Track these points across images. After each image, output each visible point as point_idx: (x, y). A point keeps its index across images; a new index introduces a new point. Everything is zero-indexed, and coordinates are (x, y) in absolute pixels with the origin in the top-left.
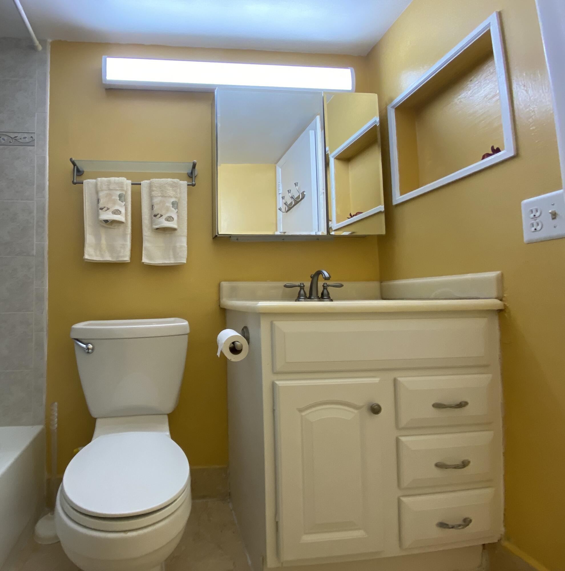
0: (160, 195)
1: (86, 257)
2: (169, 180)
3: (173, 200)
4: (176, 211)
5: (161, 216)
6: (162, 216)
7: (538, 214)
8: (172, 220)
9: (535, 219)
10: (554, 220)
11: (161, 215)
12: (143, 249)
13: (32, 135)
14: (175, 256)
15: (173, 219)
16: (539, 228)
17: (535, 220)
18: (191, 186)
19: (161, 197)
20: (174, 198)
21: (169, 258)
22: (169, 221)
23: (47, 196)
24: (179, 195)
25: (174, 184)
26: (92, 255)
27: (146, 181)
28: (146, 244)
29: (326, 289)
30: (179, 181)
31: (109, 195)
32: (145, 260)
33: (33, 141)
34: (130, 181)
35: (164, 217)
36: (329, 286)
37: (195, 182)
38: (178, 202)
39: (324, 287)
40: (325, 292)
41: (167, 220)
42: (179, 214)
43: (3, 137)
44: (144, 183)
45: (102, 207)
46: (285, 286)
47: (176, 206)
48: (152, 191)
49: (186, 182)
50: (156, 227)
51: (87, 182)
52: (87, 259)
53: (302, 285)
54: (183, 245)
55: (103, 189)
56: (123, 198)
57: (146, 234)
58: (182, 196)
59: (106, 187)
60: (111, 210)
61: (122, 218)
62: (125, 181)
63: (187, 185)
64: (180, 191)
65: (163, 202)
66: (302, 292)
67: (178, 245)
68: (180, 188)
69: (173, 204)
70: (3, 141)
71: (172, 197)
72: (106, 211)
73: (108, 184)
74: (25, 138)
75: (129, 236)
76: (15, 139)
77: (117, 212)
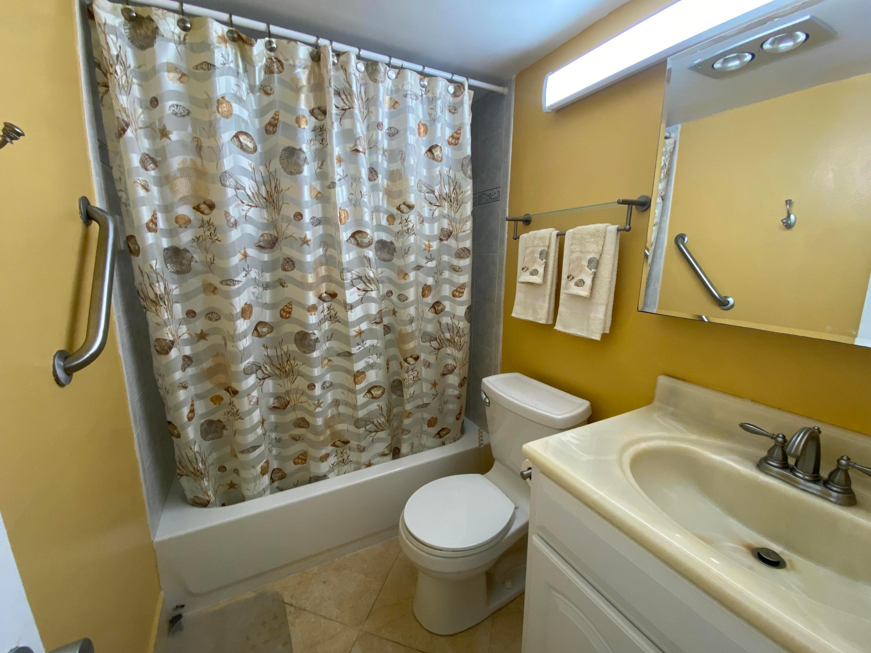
0: (578, 250)
1: (513, 315)
3: (591, 256)
4: (591, 272)
11: (573, 277)
13: (499, 189)
15: (584, 283)
19: (578, 253)
20: (593, 254)
21: (583, 330)
23: (506, 249)
24: (601, 248)
25: (597, 233)
26: (518, 312)
27: (571, 231)
28: (561, 309)
29: (843, 470)
30: (607, 226)
31: (533, 252)
32: (558, 327)
33: (499, 195)
34: (555, 232)
35: (575, 280)
36: (856, 468)
37: (629, 225)
38: (598, 258)
39: (839, 466)
40: (840, 477)
41: (577, 285)
42: (599, 274)
43: (484, 196)
44: (569, 233)
45: (524, 266)
46: (742, 426)
47: (594, 264)
48: (572, 244)
49: (617, 226)
50: (566, 291)
51: (522, 237)
52: (513, 317)
53: (780, 440)
54: (598, 316)
55: (529, 245)
56: (544, 255)
57: (562, 297)
58: (606, 248)
59: (531, 243)
60: (530, 270)
61: (537, 279)
62: (551, 233)
63: (616, 231)
64: (604, 242)
65: (579, 259)
66: (778, 453)
67: (592, 315)
68: (605, 238)
69: (590, 261)
70: (483, 200)
71: (591, 252)
72: (526, 271)
73: (534, 240)
74: (495, 193)
75: (547, 297)
76: (490, 197)
77: (535, 273)
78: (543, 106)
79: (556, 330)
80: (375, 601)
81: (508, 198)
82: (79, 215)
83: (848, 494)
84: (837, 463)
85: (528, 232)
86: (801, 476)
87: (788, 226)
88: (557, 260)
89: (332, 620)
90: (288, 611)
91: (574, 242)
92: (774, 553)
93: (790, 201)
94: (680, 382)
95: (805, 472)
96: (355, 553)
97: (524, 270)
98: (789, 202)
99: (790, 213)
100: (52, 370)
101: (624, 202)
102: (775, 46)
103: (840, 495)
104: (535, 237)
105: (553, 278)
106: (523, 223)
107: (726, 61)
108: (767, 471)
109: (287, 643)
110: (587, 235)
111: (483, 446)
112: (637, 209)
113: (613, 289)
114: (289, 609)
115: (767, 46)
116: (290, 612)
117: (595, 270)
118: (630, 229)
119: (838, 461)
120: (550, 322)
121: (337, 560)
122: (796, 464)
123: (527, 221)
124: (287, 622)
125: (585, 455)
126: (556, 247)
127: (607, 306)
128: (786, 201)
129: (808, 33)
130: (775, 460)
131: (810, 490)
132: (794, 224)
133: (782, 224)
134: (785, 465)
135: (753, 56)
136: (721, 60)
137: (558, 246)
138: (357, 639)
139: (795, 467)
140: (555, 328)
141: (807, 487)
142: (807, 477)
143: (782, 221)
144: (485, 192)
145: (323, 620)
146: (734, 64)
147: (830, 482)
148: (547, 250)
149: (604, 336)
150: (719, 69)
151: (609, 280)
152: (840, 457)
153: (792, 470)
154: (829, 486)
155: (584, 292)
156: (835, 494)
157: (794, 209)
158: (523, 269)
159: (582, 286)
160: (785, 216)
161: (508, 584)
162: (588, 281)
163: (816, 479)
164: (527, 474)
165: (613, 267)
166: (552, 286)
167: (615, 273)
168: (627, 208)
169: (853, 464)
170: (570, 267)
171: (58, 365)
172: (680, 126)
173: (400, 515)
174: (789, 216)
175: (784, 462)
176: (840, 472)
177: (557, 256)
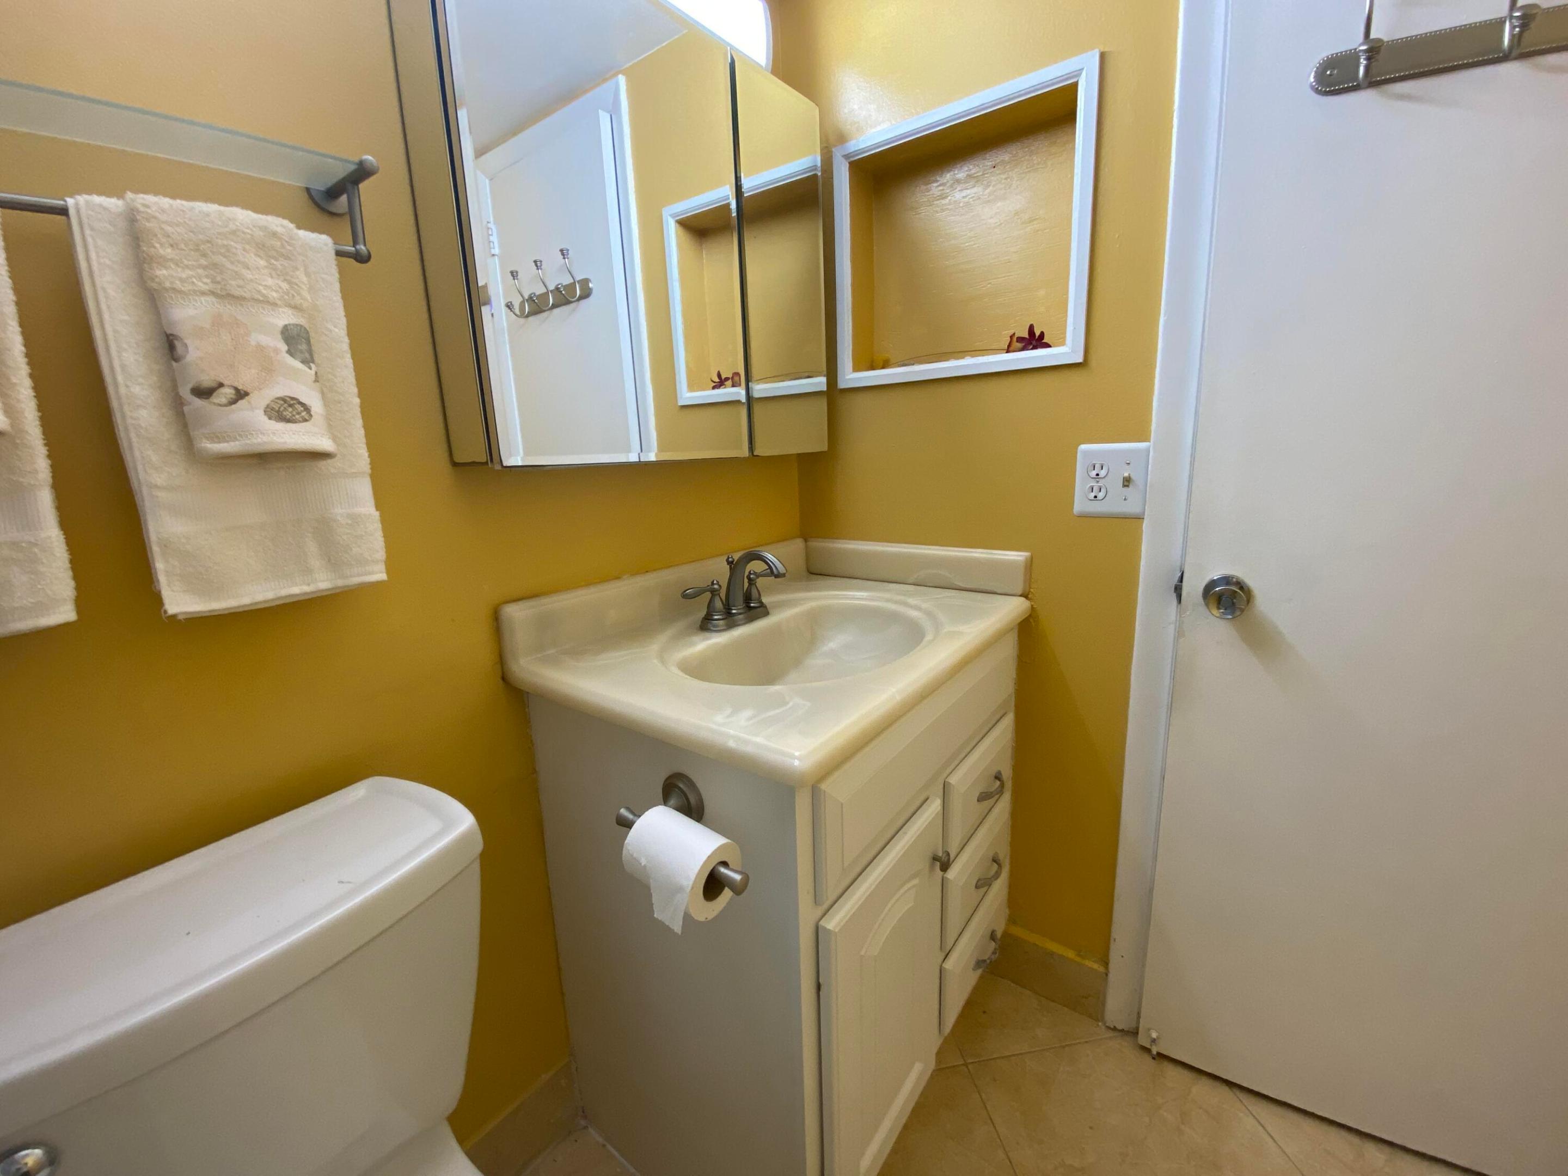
0: (205, 288)
2: (242, 216)
3: (285, 318)
4: (313, 372)
5: (241, 395)
6: (247, 394)
7: (1103, 473)
8: (304, 414)
9: (1097, 480)
10: (1126, 489)
11: (237, 390)
12: (156, 549)
14: (333, 561)
15: (307, 409)
16: (1101, 495)
17: (1098, 482)
18: (352, 261)
19: (211, 299)
20: (286, 310)
21: (308, 571)
22: (288, 421)
24: (309, 298)
25: (276, 243)
32: (180, 603)
35: (258, 401)
37: (365, 245)
41: (280, 416)
46: (684, 595)
47: (307, 346)
48: (154, 261)
53: (716, 587)
58: (318, 300)
63: (334, 254)
64: (308, 279)
65: (232, 324)
66: (717, 602)
67: (338, 512)
69: (290, 337)
71: (274, 305)
117: (315, 368)
118: (369, 257)
130: (719, 612)
159: (305, 420)
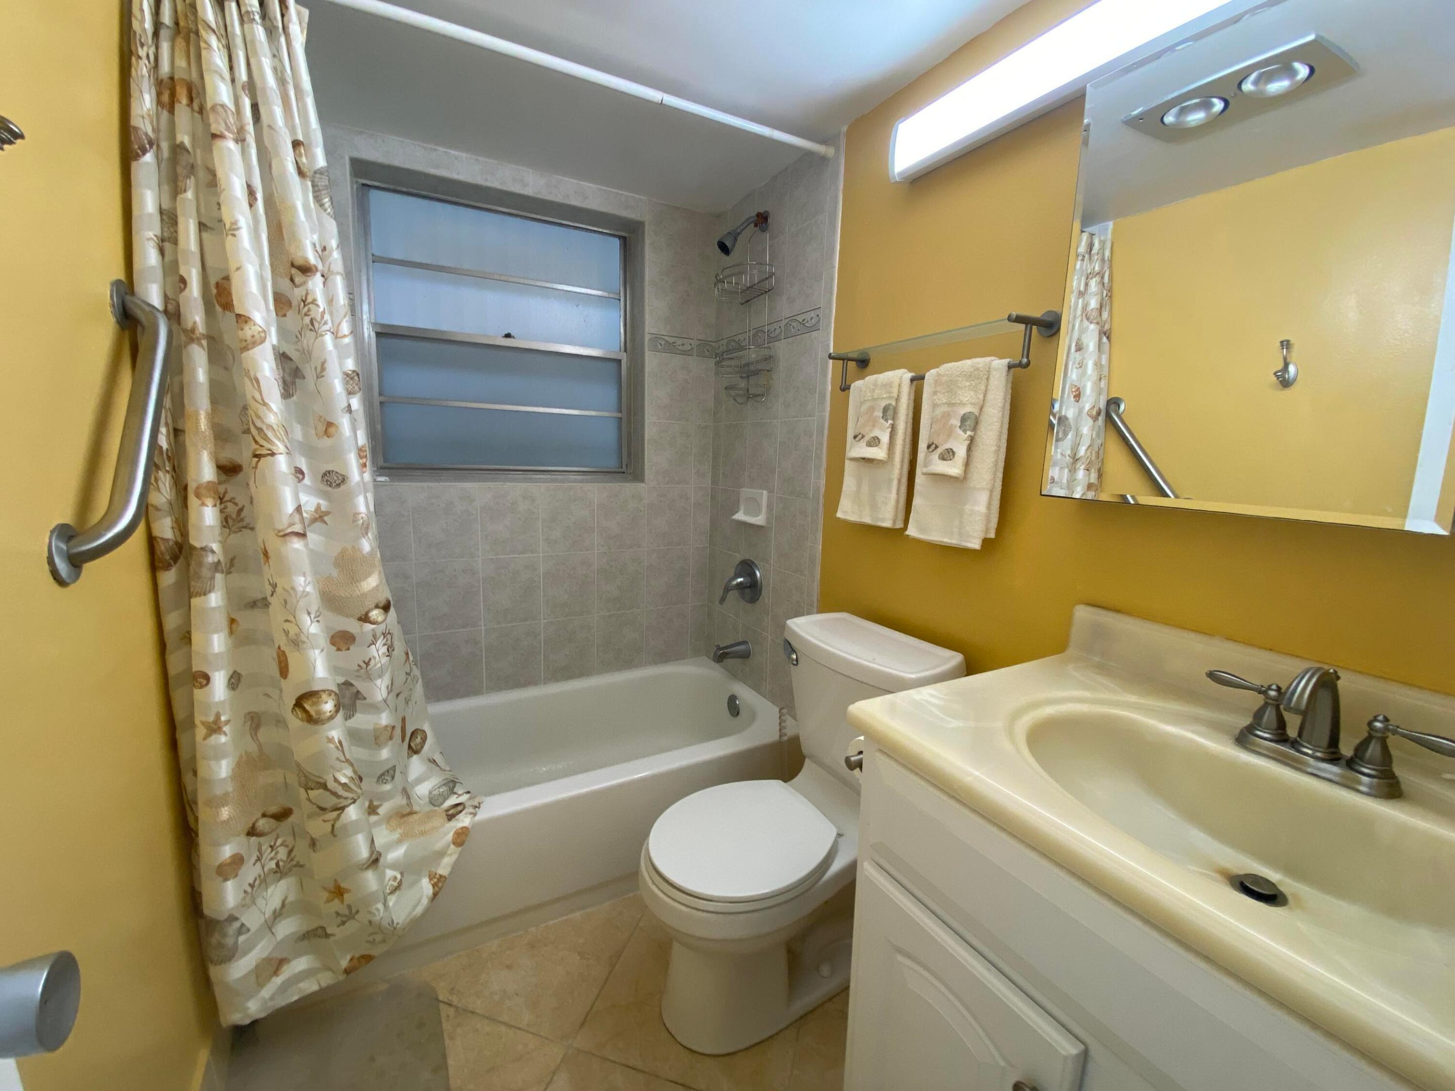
0: (945, 401)
1: (839, 515)
3: (965, 410)
4: (966, 436)
6: (938, 448)
8: (953, 457)
11: (936, 445)
12: (913, 508)
13: (817, 312)
14: (960, 531)
15: (954, 454)
19: (945, 406)
21: (952, 533)
22: (945, 460)
23: (828, 409)
24: (981, 397)
25: (976, 373)
26: (847, 511)
27: (933, 372)
28: (917, 501)
29: (1378, 738)
30: (993, 360)
31: (872, 409)
32: (912, 531)
33: (819, 321)
34: (909, 375)
35: (939, 451)
36: (1399, 733)
37: (1028, 357)
38: (977, 414)
39: (1372, 732)
40: (1373, 750)
41: (943, 458)
42: (978, 440)
43: (793, 324)
44: (931, 375)
45: (857, 432)
46: (1211, 675)
47: (971, 422)
48: (935, 393)
49: (1008, 360)
50: (925, 470)
51: (854, 385)
52: (839, 518)
53: (1272, 693)
54: (976, 508)
55: (866, 398)
56: (889, 412)
57: (919, 479)
58: (990, 396)
59: (870, 394)
60: (867, 438)
61: (879, 453)
62: (902, 377)
63: (1006, 369)
64: (987, 386)
65: (947, 416)
66: (1269, 716)
67: (968, 507)
68: (988, 379)
69: (964, 419)
70: (793, 330)
71: (965, 404)
72: (860, 440)
73: (874, 389)
74: (812, 319)
75: (895, 482)
76: (803, 324)
77: (874, 442)
78: (890, 172)
79: (908, 536)
80: (597, 998)
81: (833, 325)
82: (109, 309)
83: (1389, 779)
84: (1368, 729)
85: (863, 378)
86: (1310, 752)
87: (1285, 383)
88: (911, 421)
89: (520, 1029)
90: (443, 1015)
91: (938, 388)
92: (1267, 881)
93: (1288, 341)
94: (1111, 614)
95: (1315, 748)
96: (565, 918)
97: (857, 439)
98: (1286, 344)
99: (1288, 360)
100: (46, 554)
101: (1019, 319)
102: (1261, 87)
103: (1375, 780)
104: (875, 385)
105: (903, 451)
106: (857, 365)
107: (1184, 111)
108: (1252, 748)
109: (441, 1067)
110: (959, 377)
111: (785, 738)
112: (1039, 331)
113: (1001, 464)
114: (444, 1010)
115: (1248, 86)
116: (448, 1016)
117: (971, 433)
118: (1028, 364)
119: (1370, 724)
120: (900, 525)
121: (533, 929)
122: (1300, 735)
123: (863, 363)
124: (442, 1032)
125: (950, 719)
126: (909, 399)
127: (991, 492)
128: (1282, 342)
129: (1313, 64)
130: (1266, 729)
131: (1323, 775)
132: (1295, 380)
133: (1276, 379)
134: (1281, 737)
135: (1227, 103)
136: (1174, 111)
137: (912, 397)
138: (562, 1061)
139: (1298, 739)
140: (907, 533)
141: (1319, 769)
142: (1319, 754)
143: (1275, 373)
144: (794, 318)
145: (503, 1029)
146: (1196, 117)
147: (1358, 761)
148: (894, 403)
149: (986, 542)
150: (1172, 125)
151: (993, 448)
152: (1371, 718)
153: (1295, 744)
154: (1357, 767)
155: (954, 469)
156: (1365, 779)
157: (1294, 355)
158: (855, 437)
159: (951, 460)
160: (1280, 366)
161: (825, 970)
162: (961, 452)
163: (1334, 757)
164: (855, 761)
165: (1002, 427)
166: (902, 466)
167: (1005, 437)
168: (1024, 329)
169: (1395, 728)
170: (933, 430)
171: (57, 547)
172: (1111, 224)
173: (642, 845)
174: (1286, 365)
175: (1280, 731)
176: (1373, 742)
177: (911, 415)
